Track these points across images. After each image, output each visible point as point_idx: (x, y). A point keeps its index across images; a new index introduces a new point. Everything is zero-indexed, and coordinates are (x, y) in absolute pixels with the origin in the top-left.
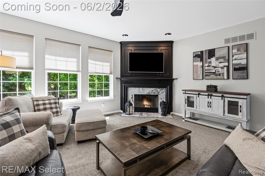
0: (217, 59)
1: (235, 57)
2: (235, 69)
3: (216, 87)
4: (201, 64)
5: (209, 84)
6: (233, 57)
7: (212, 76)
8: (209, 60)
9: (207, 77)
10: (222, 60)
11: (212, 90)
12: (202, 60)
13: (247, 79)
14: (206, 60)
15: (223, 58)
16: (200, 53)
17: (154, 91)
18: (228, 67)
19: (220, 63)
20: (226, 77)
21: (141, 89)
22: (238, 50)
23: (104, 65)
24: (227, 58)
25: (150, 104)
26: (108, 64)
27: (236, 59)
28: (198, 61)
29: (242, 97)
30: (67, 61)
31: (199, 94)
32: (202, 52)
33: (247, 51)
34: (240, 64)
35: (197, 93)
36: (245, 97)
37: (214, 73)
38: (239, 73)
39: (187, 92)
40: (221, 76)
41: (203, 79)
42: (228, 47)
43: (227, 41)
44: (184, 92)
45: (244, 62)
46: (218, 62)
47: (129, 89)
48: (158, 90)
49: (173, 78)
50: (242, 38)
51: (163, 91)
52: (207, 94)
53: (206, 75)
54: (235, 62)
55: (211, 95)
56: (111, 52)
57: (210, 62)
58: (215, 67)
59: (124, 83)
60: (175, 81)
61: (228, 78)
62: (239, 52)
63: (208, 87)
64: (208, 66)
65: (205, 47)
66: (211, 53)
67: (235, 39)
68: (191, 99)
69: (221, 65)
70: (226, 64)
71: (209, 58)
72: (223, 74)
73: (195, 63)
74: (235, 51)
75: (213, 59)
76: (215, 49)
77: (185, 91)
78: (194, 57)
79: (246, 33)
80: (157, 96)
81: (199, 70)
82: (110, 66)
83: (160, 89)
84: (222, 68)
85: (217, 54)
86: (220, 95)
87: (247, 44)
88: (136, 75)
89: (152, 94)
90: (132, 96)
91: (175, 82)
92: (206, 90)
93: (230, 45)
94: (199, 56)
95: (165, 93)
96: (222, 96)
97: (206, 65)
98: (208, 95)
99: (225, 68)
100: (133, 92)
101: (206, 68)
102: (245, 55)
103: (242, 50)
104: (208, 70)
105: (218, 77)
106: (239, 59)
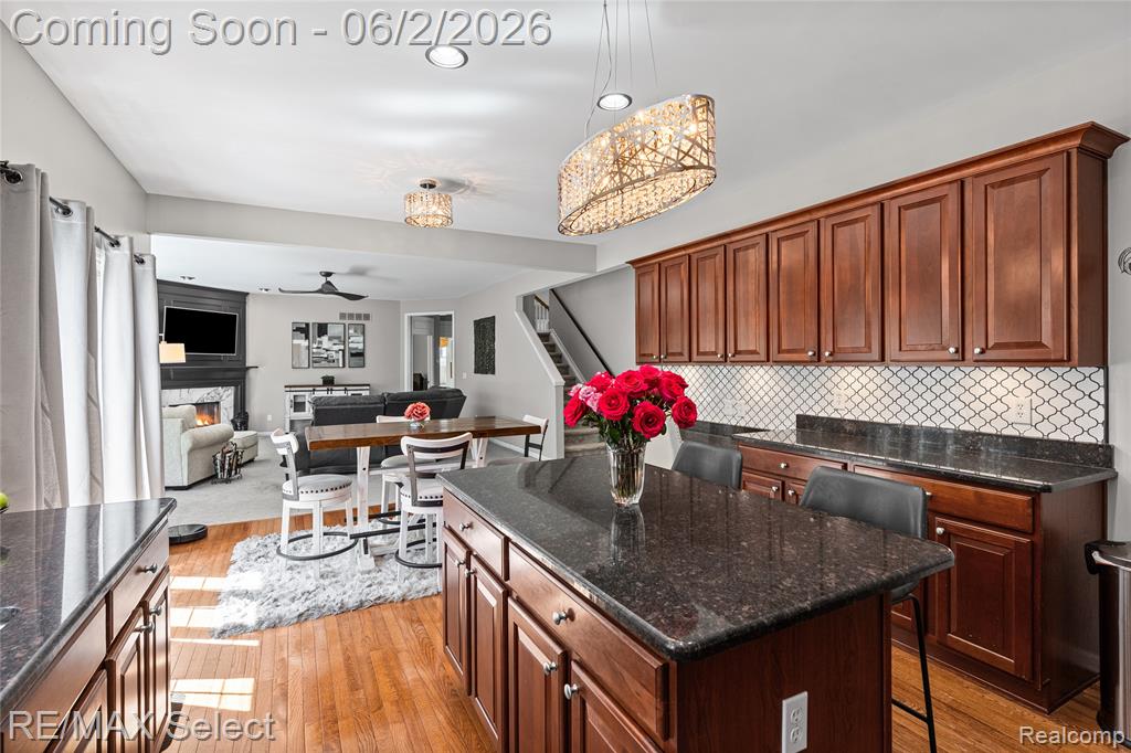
0: (330, 339)
1: (352, 339)
2: (352, 355)
4: (306, 343)
5: (325, 375)
6: (349, 338)
7: (323, 362)
8: (318, 339)
9: (315, 365)
10: (336, 341)
11: (328, 382)
12: (307, 337)
13: (364, 366)
14: (314, 338)
15: (339, 338)
16: (303, 326)
17: (213, 394)
18: (343, 351)
19: (334, 344)
20: (341, 365)
21: (184, 391)
22: (355, 331)
24: (342, 339)
27: (352, 342)
28: (301, 339)
31: (314, 390)
32: (307, 325)
33: (363, 333)
34: (357, 349)
35: (309, 389)
37: (326, 358)
38: (356, 360)
39: (293, 389)
40: (335, 364)
41: (313, 367)
42: (344, 325)
43: (343, 316)
44: (288, 389)
45: (361, 346)
46: (331, 343)
48: (221, 390)
49: (248, 365)
50: (359, 316)
51: (230, 391)
52: (325, 388)
53: (315, 361)
54: (351, 345)
57: (320, 342)
58: (327, 350)
60: (251, 372)
61: (344, 366)
62: (356, 334)
63: (324, 379)
64: (318, 348)
65: (313, 319)
66: (322, 329)
67: (351, 316)
68: (299, 400)
69: (336, 348)
70: (342, 347)
71: (319, 336)
72: (338, 360)
73: (296, 342)
74: (351, 331)
75: (325, 339)
76: (326, 324)
77: (290, 387)
78: (294, 330)
79: (362, 311)
80: (218, 403)
81: (303, 352)
83: (224, 389)
84: (337, 352)
85: (332, 331)
86: (342, 388)
87: (363, 325)
89: (208, 401)
92: (322, 383)
93: (347, 322)
94: (303, 330)
95: (232, 397)
96: (345, 390)
97: (315, 346)
98: (328, 390)
99: (341, 352)
101: (314, 350)
102: (362, 339)
103: (359, 331)
104: (317, 353)
105: (332, 364)
106: (356, 343)
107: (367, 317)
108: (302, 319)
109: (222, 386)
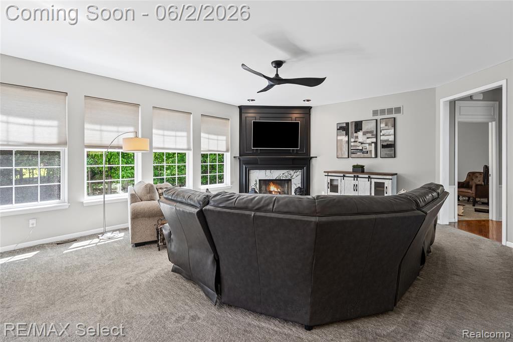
0: (364, 134)
1: (383, 132)
2: (383, 147)
3: (362, 167)
4: (346, 139)
5: (356, 164)
6: (381, 132)
7: (358, 153)
8: (355, 134)
9: (353, 155)
10: (369, 135)
11: (359, 170)
12: (347, 134)
13: (395, 157)
14: (352, 133)
15: (371, 132)
16: (345, 125)
17: (286, 174)
18: (376, 143)
19: (368, 138)
20: (373, 156)
21: (268, 171)
22: (386, 125)
23: (219, 139)
24: (375, 133)
25: (279, 190)
26: (224, 138)
27: (383, 135)
28: (343, 135)
29: (388, 177)
30: (176, 136)
31: (344, 176)
32: (347, 124)
33: (394, 126)
34: (388, 140)
35: (342, 175)
36: (390, 177)
37: (362, 150)
38: (386, 151)
39: (329, 174)
40: (368, 155)
41: (348, 157)
42: (376, 120)
43: (375, 113)
44: (327, 174)
45: (391, 138)
46: (365, 137)
47: (252, 172)
48: (292, 172)
49: (311, 156)
50: (390, 111)
51: (298, 173)
52: (353, 175)
53: (351, 152)
54: (383, 138)
55: (358, 177)
56: (227, 121)
57: (357, 137)
58: (362, 143)
59: (245, 164)
61: (376, 156)
62: (387, 127)
63: (354, 167)
64: (355, 142)
65: (352, 118)
66: (358, 126)
67: (383, 112)
68: (335, 183)
69: (369, 141)
70: (374, 140)
71: (356, 132)
72: (371, 151)
73: (339, 138)
74: (383, 125)
75: (360, 134)
76: (362, 121)
77: (328, 172)
78: (338, 129)
79: (393, 105)
80: (290, 180)
81: (345, 146)
82: (227, 141)
83: (294, 171)
84: (370, 144)
85: (365, 127)
86: (367, 176)
87: (394, 118)
88: (262, 152)
89: (283, 178)
90: (256, 181)
91: (313, 161)
92: (351, 170)
93: (379, 117)
94: (344, 129)
95: (300, 176)
96: (369, 177)
97: (353, 140)
98: (355, 177)
99: (373, 145)
100: (257, 175)
101: (352, 144)
102: (392, 131)
103: (390, 124)
104: (354, 146)
105: (366, 155)
106: (387, 135)
107: (398, 110)
108: (343, 120)
109: (293, 170)
